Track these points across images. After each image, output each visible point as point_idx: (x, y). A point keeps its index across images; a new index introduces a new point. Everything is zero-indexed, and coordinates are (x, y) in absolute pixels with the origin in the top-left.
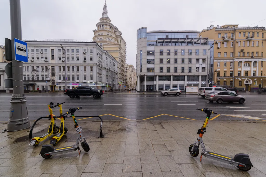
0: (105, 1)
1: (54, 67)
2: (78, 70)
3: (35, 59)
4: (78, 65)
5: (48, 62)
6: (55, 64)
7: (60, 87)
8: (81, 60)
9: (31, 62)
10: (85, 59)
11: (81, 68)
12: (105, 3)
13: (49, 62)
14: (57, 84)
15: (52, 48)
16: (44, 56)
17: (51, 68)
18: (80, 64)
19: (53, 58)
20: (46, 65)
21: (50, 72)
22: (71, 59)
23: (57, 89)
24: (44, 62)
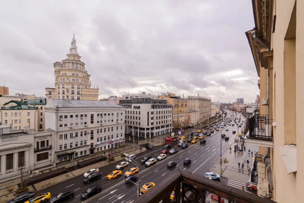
0: (74, 35)
1: (93, 131)
2: (112, 130)
3: (74, 125)
4: (112, 126)
5: (87, 127)
6: (94, 128)
7: (98, 149)
8: (115, 122)
9: (69, 129)
10: (117, 120)
11: (115, 129)
12: (74, 37)
13: (89, 127)
14: (96, 147)
15: (92, 113)
16: (84, 121)
17: (90, 132)
18: (114, 125)
19: (92, 122)
20: (86, 130)
21: (89, 136)
22: (107, 121)
23: (96, 151)
24: (83, 127)
